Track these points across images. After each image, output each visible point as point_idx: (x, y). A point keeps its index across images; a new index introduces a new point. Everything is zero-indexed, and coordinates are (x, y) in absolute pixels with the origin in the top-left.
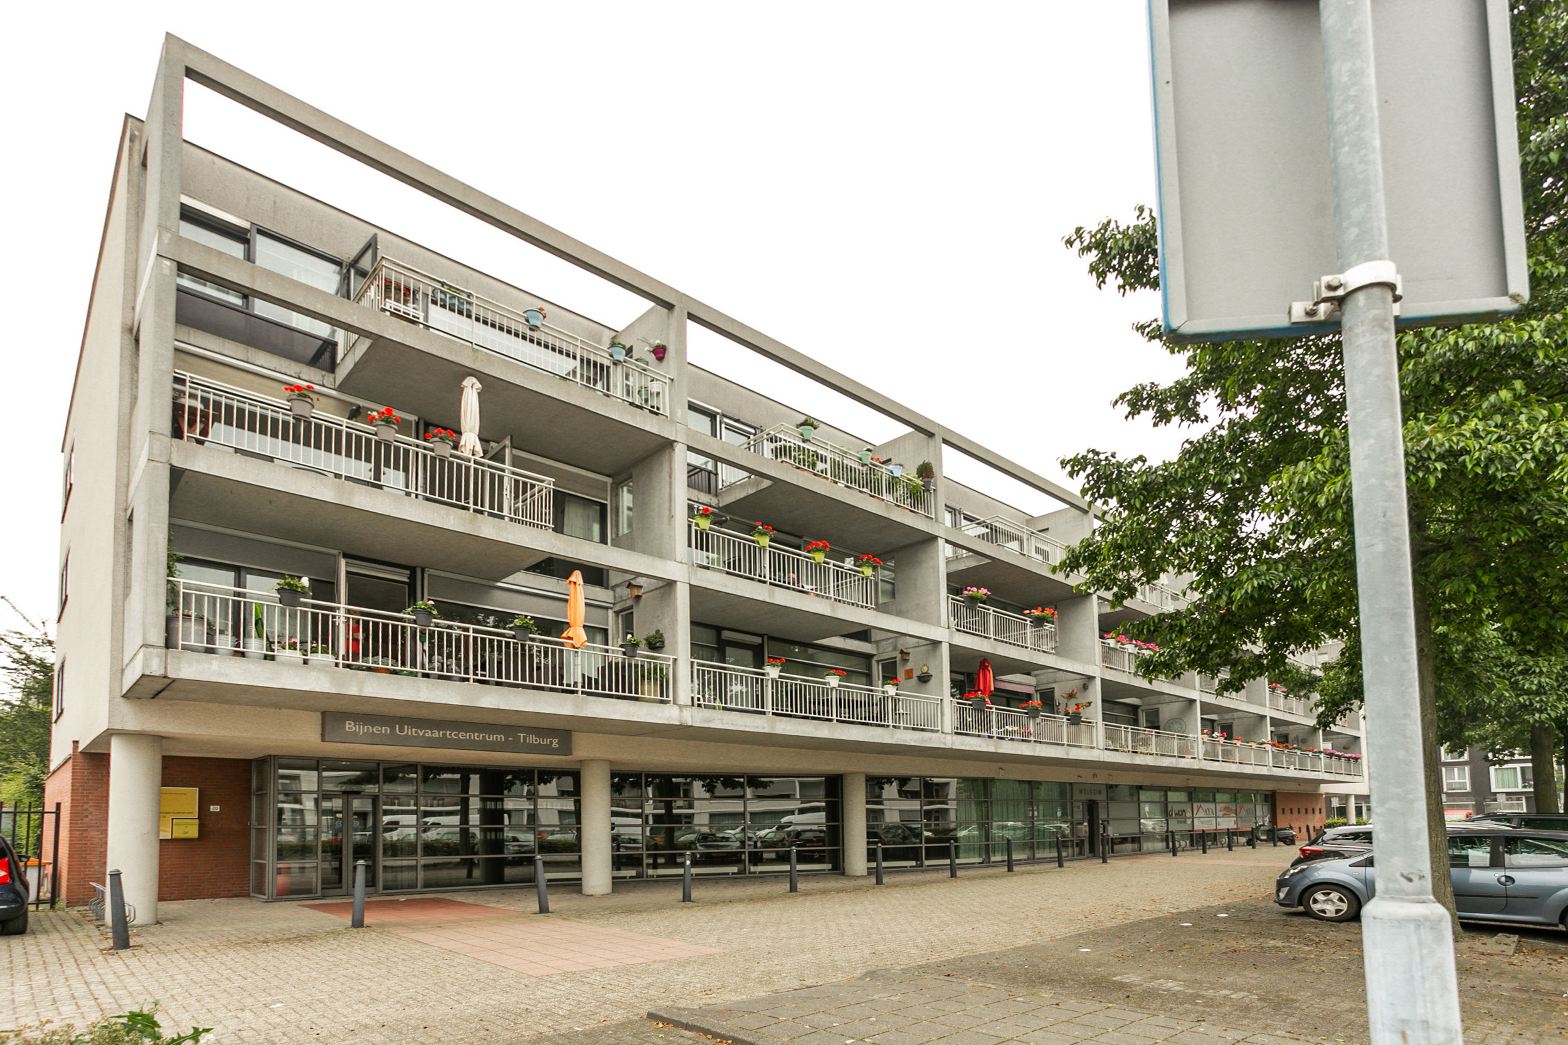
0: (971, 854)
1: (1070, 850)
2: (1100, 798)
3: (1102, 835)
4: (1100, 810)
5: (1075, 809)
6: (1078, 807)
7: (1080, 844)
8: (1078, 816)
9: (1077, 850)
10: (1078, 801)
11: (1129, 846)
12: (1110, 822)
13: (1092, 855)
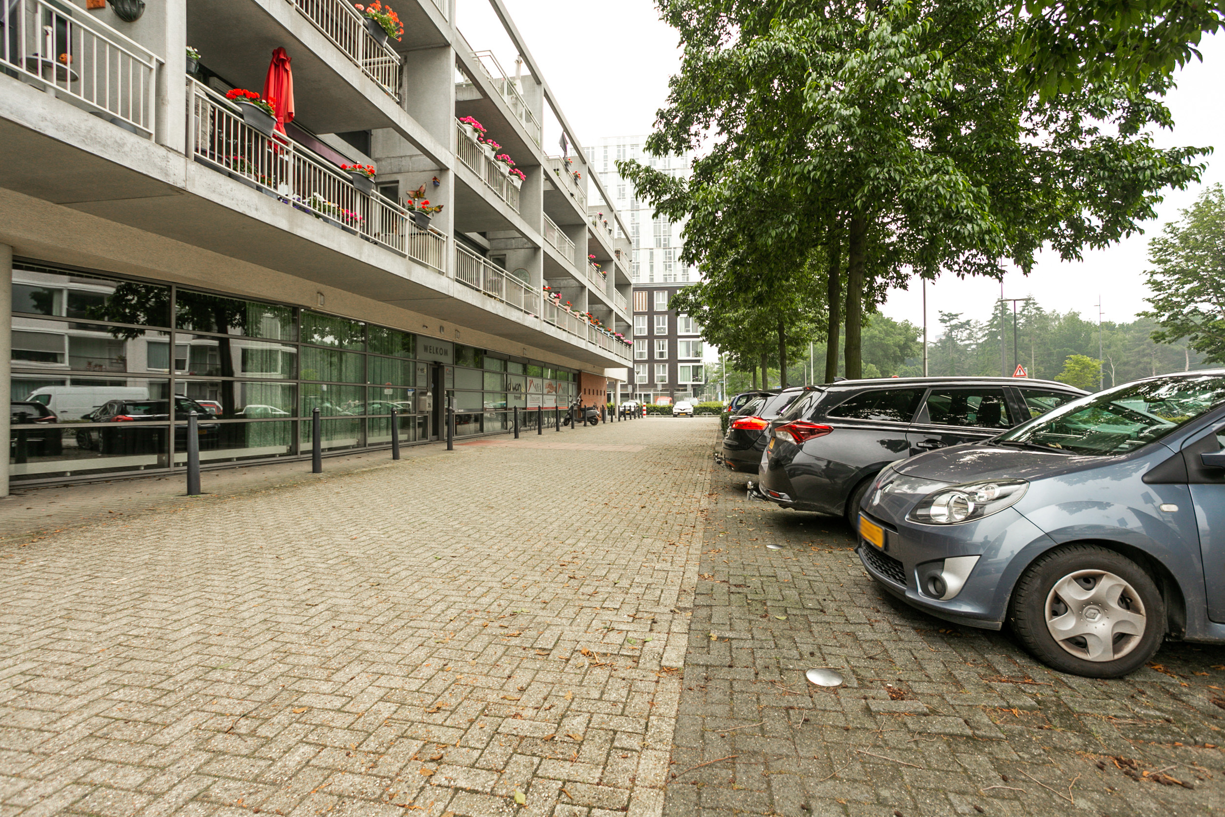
0: (270, 438)
1: (411, 431)
2: (447, 360)
3: (448, 410)
4: (446, 376)
5: (419, 373)
6: (422, 370)
7: (423, 425)
8: (422, 383)
9: (419, 431)
10: (421, 361)
11: (472, 426)
12: (455, 393)
13: (435, 437)
